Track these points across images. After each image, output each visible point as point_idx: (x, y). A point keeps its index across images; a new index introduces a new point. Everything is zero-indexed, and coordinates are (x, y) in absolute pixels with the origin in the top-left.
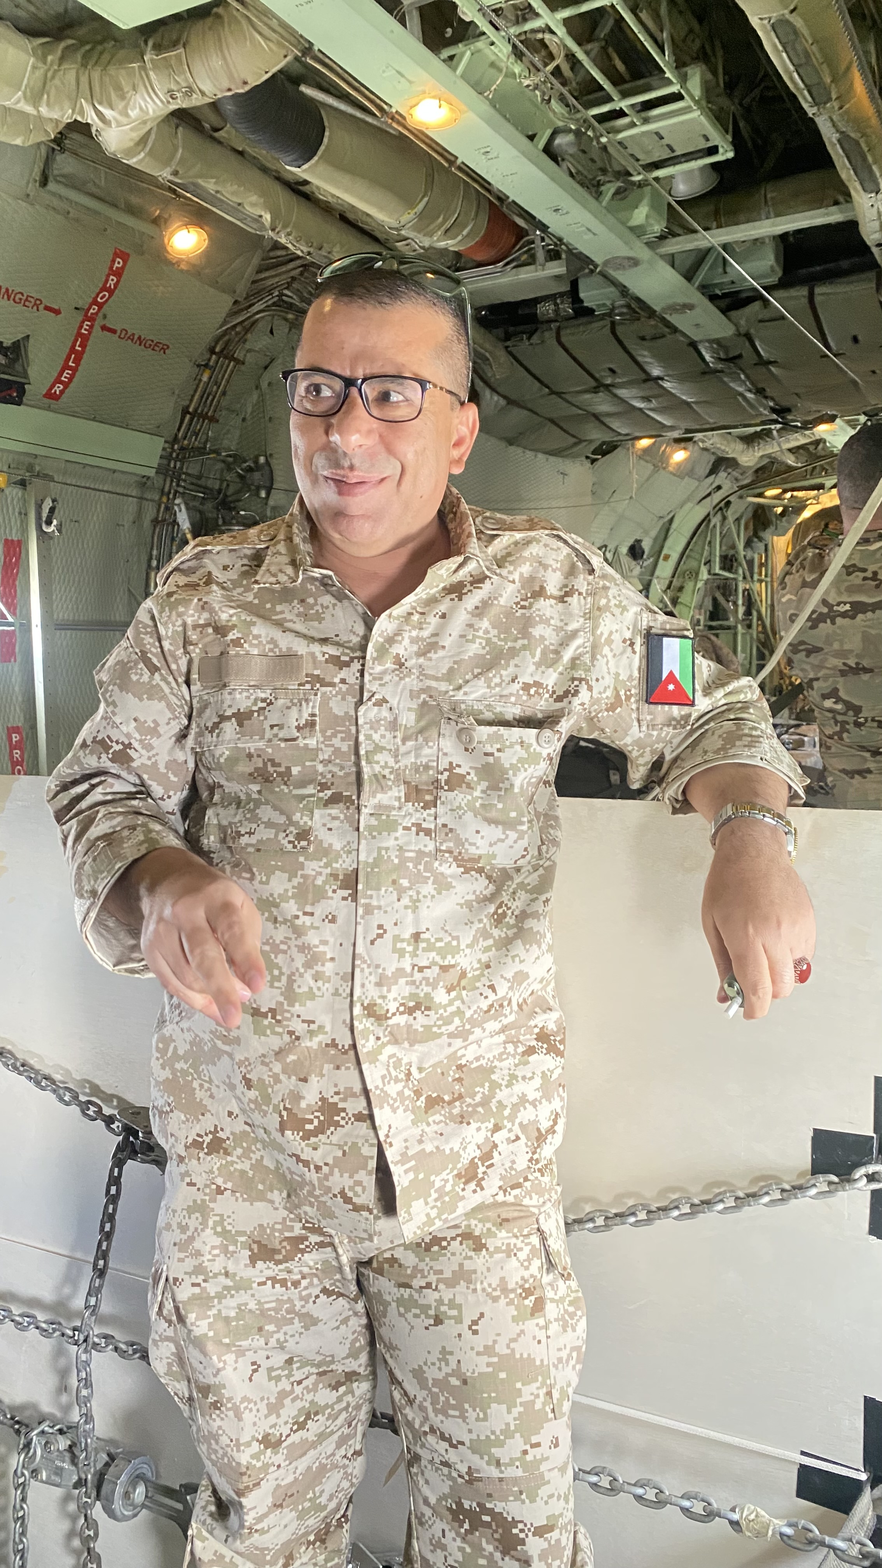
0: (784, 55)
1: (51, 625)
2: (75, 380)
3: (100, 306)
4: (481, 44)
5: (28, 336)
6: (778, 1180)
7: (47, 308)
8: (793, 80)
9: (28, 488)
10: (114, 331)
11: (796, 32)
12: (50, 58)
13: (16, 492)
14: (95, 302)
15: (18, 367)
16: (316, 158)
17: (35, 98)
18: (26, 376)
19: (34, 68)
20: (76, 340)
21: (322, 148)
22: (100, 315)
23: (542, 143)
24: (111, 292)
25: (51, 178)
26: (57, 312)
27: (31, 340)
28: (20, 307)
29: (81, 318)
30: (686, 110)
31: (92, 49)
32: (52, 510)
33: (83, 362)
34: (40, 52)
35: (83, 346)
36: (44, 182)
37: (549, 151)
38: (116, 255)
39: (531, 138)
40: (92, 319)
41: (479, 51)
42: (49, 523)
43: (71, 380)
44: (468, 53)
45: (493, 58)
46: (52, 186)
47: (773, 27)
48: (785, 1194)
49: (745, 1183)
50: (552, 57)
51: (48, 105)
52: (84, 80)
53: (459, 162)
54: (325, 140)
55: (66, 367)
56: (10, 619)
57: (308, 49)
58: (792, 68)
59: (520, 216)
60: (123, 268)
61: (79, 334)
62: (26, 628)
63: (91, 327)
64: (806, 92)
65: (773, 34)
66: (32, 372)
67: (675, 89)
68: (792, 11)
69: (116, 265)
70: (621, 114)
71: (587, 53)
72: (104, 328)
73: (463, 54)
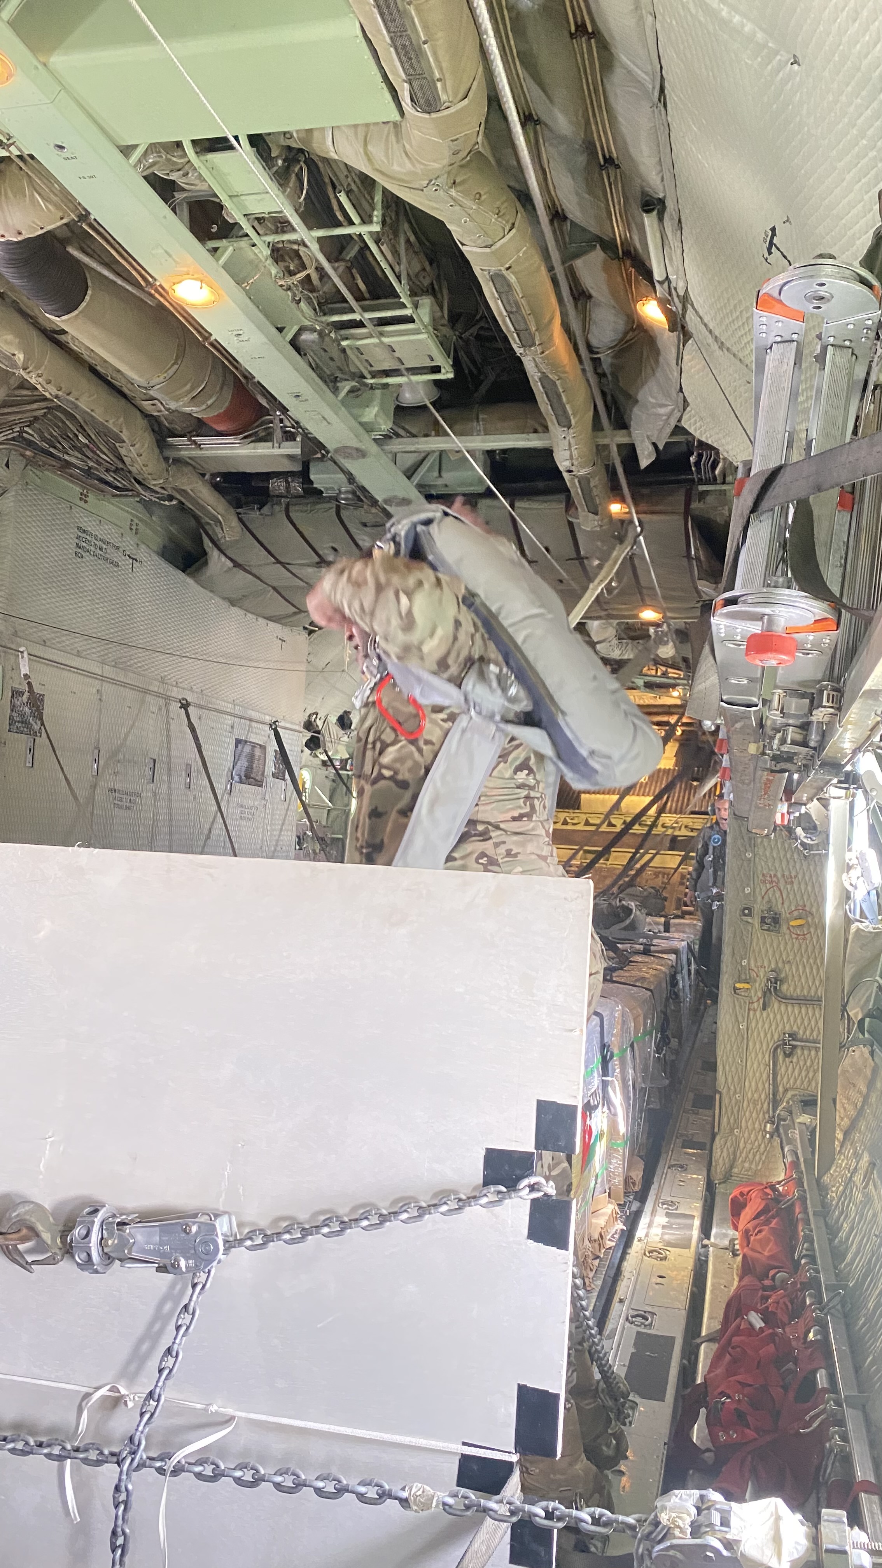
0: (499, 302)
4: (243, 243)
8: (507, 325)
11: (509, 285)
23: (290, 337)
30: (417, 332)
37: (294, 343)
39: (280, 330)
41: (241, 249)
44: (231, 249)
45: (252, 257)
47: (491, 277)
48: (460, 1204)
49: (428, 1197)
50: (304, 267)
53: (212, 338)
57: (85, 216)
58: (505, 314)
59: (264, 395)
64: (515, 335)
65: (491, 283)
67: (408, 312)
68: (508, 269)
70: (360, 324)
71: (335, 269)
73: (226, 249)
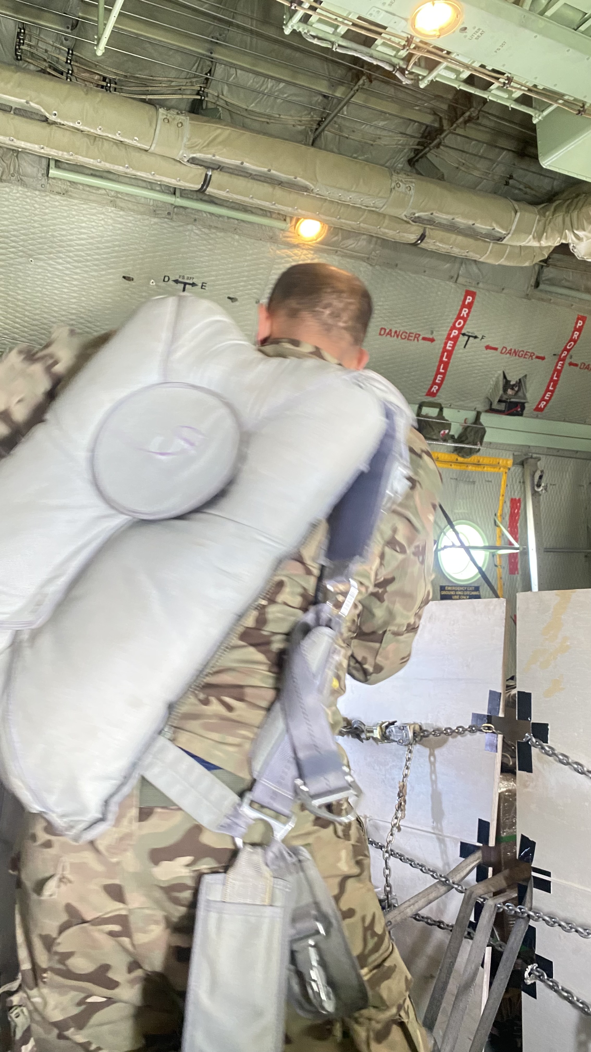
1: (542, 550)
2: (553, 398)
3: (569, 351)
5: (526, 376)
7: (538, 357)
9: (525, 466)
10: (576, 365)
12: (547, 213)
13: (519, 469)
14: (565, 349)
15: (520, 394)
17: (539, 238)
18: (525, 397)
19: (539, 221)
20: (553, 374)
22: (568, 356)
24: (575, 341)
25: (541, 282)
26: (543, 358)
27: (528, 377)
28: (522, 359)
29: (557, 360)
31: (572, 202)
32: (541, 477)
33: (558, 386)
34: (541, 212)
35: (558, 376)
36: (537, 285)
38: (578, 319)
40: (564, 360)
42: (539, 486)
43: (550, 398)
46: (542, 286)
51: (547, 238)
52: (568, 219)
55: (547, 390)
56: (516, 545)
60: (582, 326)
61: (556, 370)
62: (525, 553)
63: (563, 365)
66: (528, 395)
69: (579, 325)
72: (571, 364)
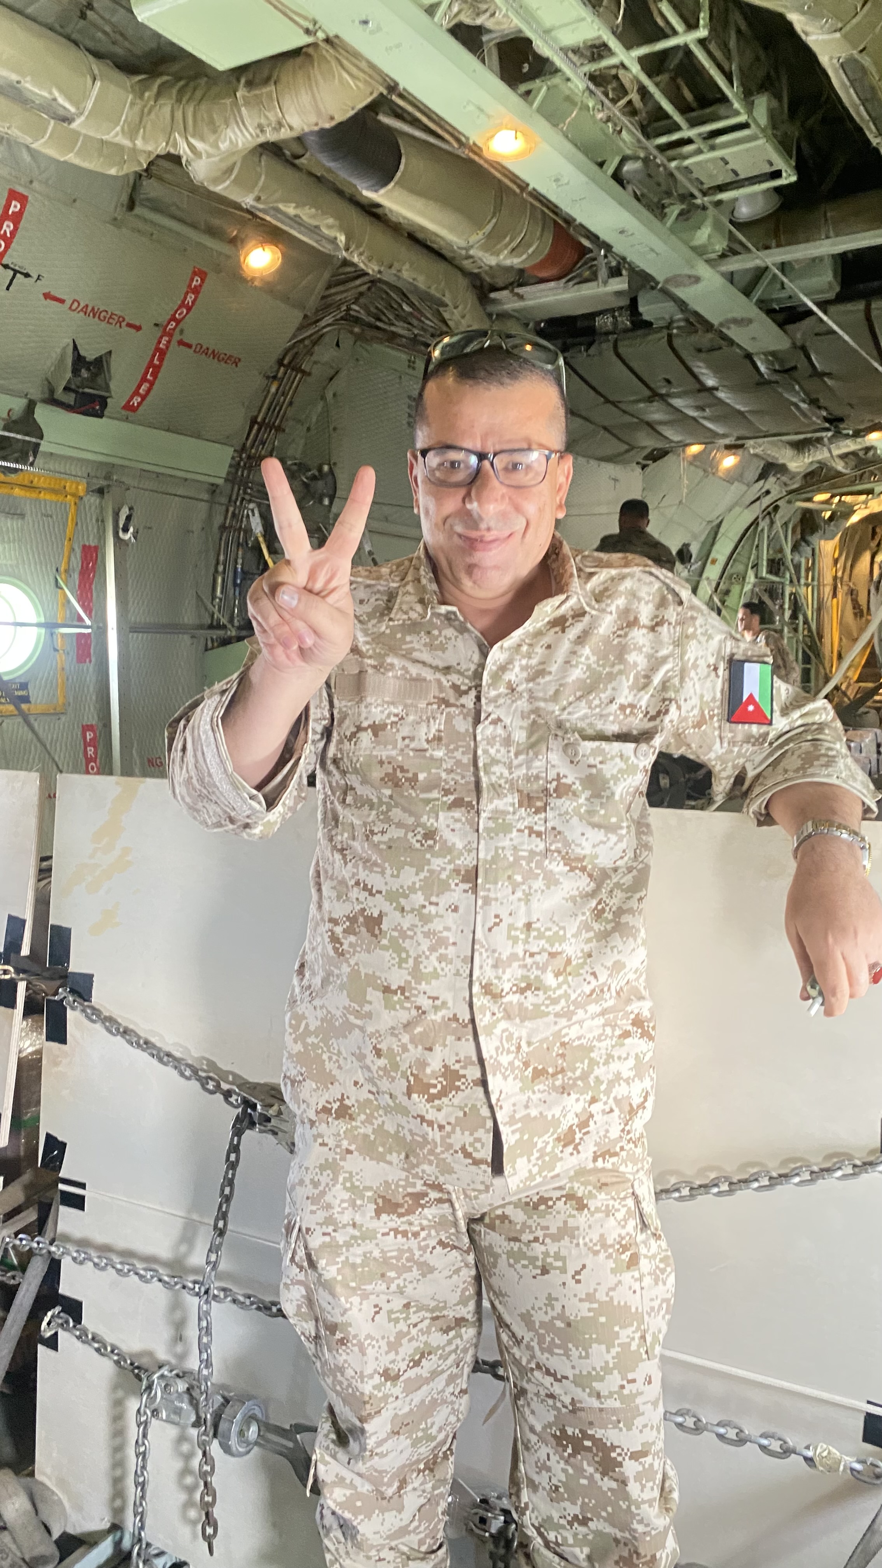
0: (852, 91)
1: (127, 628)
2: (152, 393)
3: (178, 322)
4: (557, 80)
5: (110, 352)
6: (850, 1157)
7: (129, 325)
8: (859, 113)
9: (106, 496)
10: (189, 346)
11: (863, 70)
12: (147, 94)
13: (93, 500)
14: (173, 318)
15: (100, 380)
16: (392, 184)
17: (132, 134)
18: (107, 388)
19: (132, 104)
20: (154, 356)
21: (399, 174)
22: (178, 330)
23: (611, 171)
24: (189, 309)
25: (137, 203)
26: (138, 328)
27: (113, 356)
28: (104, 325)
29: (159, 335)
30: (753, 138)
31: (186, 85)
32: (129, 518)
33: (160, 375)
34: (137, 88)
35: (161, 360)
36: (131, 205)
37: (617, 177)
38: (195, 273)
39: (601, 165)
40: (171, 335)
41: (555, 86)
42: (126, 530)
43: (148, 391)
44: (545, 89)
45: (567, 92)
46: (138, 210)
47: (842, 65)
48: (857, 1170)
49: (820, 1159)
50: (626, 93)
51: (144, 138)
52: (179, 115)
53: (530, 188)
54: (402, 167)
55: (144, 379)
56: (88, 622)
57: (393, 87)
58: (858, 101)
59: (588, 238)
60: (200, 286)
61: (157, 349)
62: (102, 631)
63: (169, 342)
64: (871, 124)
65: (841, 71)
66: (112, 385)
67: (742, 118)
68: (861, 51)
69: (194, 283)
70: (689, 141)
71: (657, 85)
72: (181, 343)
73: (540, 89)
